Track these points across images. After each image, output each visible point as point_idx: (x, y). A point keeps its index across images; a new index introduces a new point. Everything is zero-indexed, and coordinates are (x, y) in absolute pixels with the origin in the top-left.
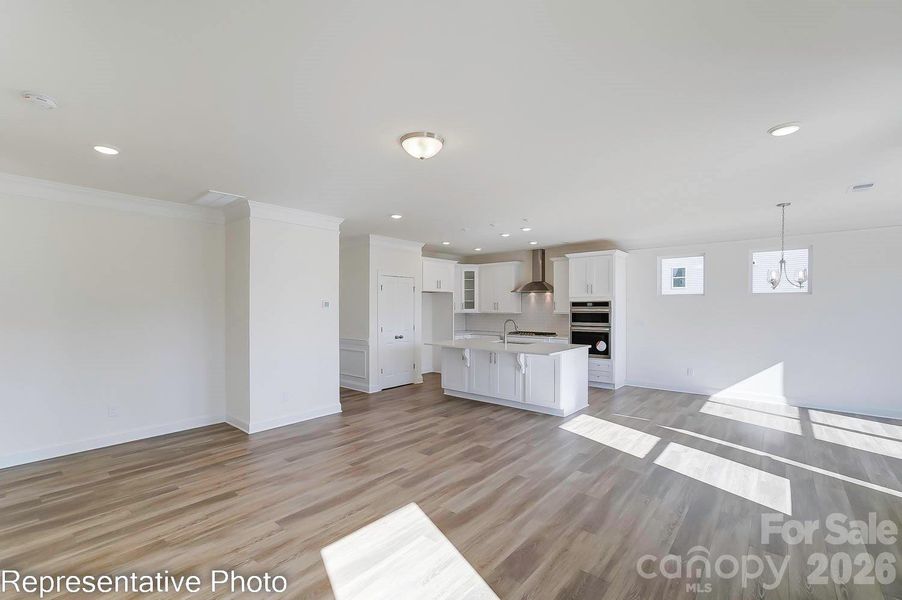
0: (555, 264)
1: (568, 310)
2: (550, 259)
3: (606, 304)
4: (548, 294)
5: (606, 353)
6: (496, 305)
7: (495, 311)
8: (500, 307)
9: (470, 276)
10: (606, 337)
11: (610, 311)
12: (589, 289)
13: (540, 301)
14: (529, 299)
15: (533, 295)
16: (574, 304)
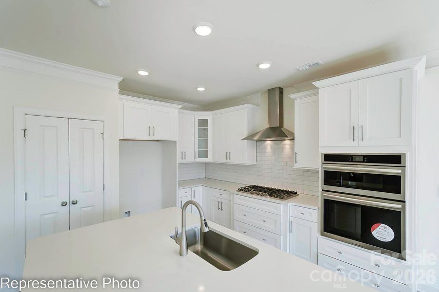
0: (297, 103)
1: (319, 166)
2: (289, 96)
3: (396, 160)
4: (287, 142)
5: (396, 247)
6: (228, 155)
7: (228, 161)
8: (232, 157)
9: (203, 123)
10: (395, 219)
11: (404, 172)
12: (356, 132)
13: (278, 152)
14: (265, 149)
15: (269, 143)
16: (328, 158)
